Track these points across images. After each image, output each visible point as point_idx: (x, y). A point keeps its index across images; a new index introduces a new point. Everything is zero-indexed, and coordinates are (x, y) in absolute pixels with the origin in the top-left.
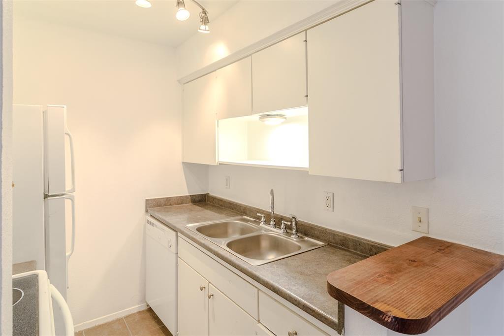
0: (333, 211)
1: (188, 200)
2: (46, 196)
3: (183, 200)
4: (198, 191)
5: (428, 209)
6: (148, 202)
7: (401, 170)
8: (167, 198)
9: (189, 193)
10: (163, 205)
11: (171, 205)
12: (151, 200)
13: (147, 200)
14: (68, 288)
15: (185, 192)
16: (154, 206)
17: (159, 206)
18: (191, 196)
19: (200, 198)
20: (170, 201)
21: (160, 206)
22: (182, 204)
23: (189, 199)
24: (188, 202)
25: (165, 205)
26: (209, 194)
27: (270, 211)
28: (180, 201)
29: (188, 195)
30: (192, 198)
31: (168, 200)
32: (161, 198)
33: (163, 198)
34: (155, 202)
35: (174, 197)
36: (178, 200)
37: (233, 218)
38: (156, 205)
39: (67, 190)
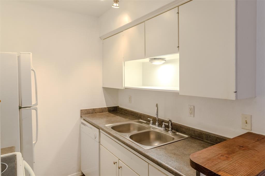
0: (194, 117)
2: (20, 108)
4: (112, 105)
5: (251, 116)
6: (82, 112)
7: (235, 92)
8: (94, 109)
9: (107, 105)
11: (96, 113)
12: (84, 110)
13: (81, 110)
14: (34, 163)
18: (108, 107)
19: (113, 109)
20: (95, 111)
21: (89, 113)
25: (92, 113)
26: (119, 106)
27: (156, 116)
28: (102, 111)
29: (106, 107)
30: (109, 109)
31: (94, 110)
32: (90, 109)
33: (91, 109)
34: (86, 111)
35: (97, 108)
36: (100, 110)
37: (133, 121)
38: (87, 113)
39: (33, 104)
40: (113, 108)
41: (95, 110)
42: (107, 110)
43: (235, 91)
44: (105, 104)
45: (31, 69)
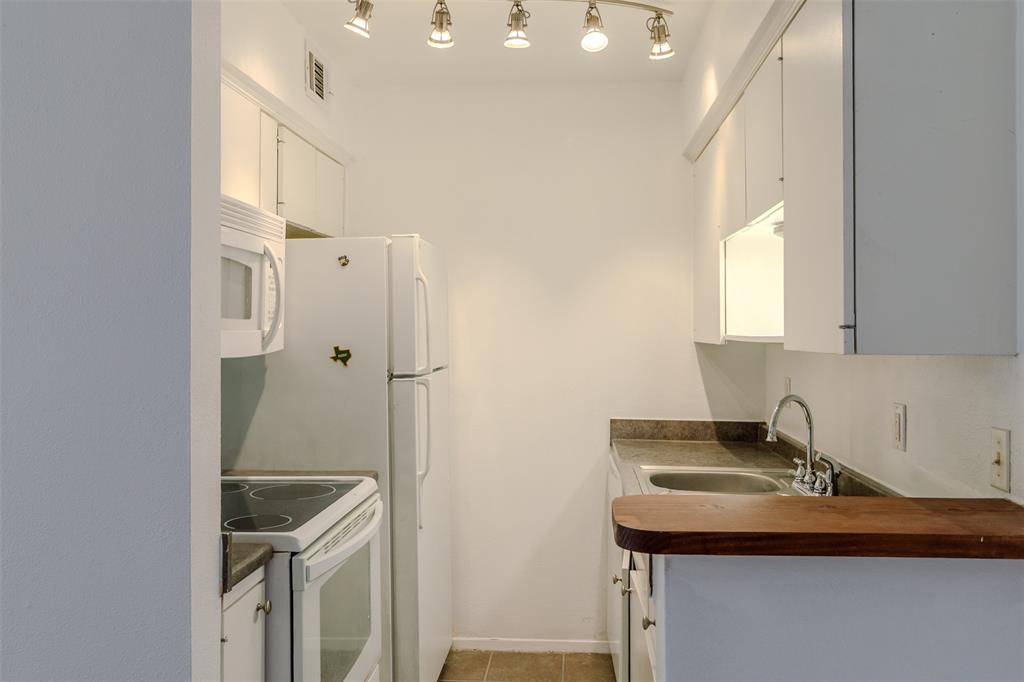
0: (905, 450)
1: (709, 431)
2: (391, 377)
3: (695, 431)
4: (737, 413)
5: (1010, 432)
6: (614, 426)
7: (847, 327)
8: (658, 422)
9: (713, 416)
10: (647, 436)
11: (665, 437)
13: (612, 421)
15: (702, 412)
16: (629, 436)
17: (640, 437)
18: (715, 423)
19: (740, 430)
20: (665, 430)
21: (642, 436)
22: (693, 439)
23: (712, 430)
24: (708, 437)
25: (652, 437)
26: (765, 423)
28: (690, 433)
29: (711, 420)
30: (718, 428)
31: (659, 426)
32: (645, 421)
33: (649, 421)
34: (629, 428)
35: (673, 421)
36: (684, 429)
37: (760, 470)
38: (632, 435)
39: (419, 369)
40: (738, 428)
41: (662, 427)
42: (714, 433)
43: (843, 324)
44: (707, 410)
45: (415, 276)
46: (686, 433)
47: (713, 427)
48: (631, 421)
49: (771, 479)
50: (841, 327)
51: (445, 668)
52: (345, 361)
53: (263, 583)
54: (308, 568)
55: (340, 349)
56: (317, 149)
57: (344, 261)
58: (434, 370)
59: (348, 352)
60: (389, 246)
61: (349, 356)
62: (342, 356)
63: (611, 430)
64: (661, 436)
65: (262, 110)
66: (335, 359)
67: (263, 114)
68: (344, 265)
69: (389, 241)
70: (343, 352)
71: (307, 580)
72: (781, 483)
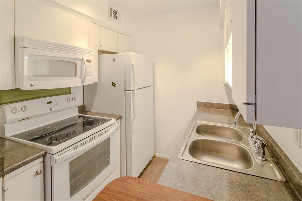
1: (228, 107)
3: (223, 106)
8: (211, 103)
9: (229, 102)
10: (208, 107)
11: (214, 108)
12: (201, 102)
13: (198, 102)
15: (225, 101)
16: (202, 107)
17: (206, 107)
18: (230, 105)
20: (214, 106)
22: (222, 109)
23: (229, 107)
24: (227, 109)
25: (210, 107)
29: (228, 104)
32: (207, 103)
36: (220, 106)
38: (204, 106)
39: (132, 89)
41: (213, 105)
43: (246, 101)
45: (131, 64)
46: (220, 107)
47: (229, 106)
48: (203, 102)
49: (242, 132)
50: (244, 103)
51: (150, 162)
52: (114, 86)
53: (43, 162)
54: (56, 159)
55: (113, 83)
56: (118, 32)
57: (114, 60)
58: (137, 89)
59: (115, 84)
60: (125, 56)
61: (115, 85)
62: (114, 85)
63: (198, 104)
64: (212, 107)
65: (90, 22)
66: (112, 85)
67: (91, 22)
68: (114, 61)
69: (125, 54)
70: (114, 84)
71: (56, 163)
72: (244, 135)
